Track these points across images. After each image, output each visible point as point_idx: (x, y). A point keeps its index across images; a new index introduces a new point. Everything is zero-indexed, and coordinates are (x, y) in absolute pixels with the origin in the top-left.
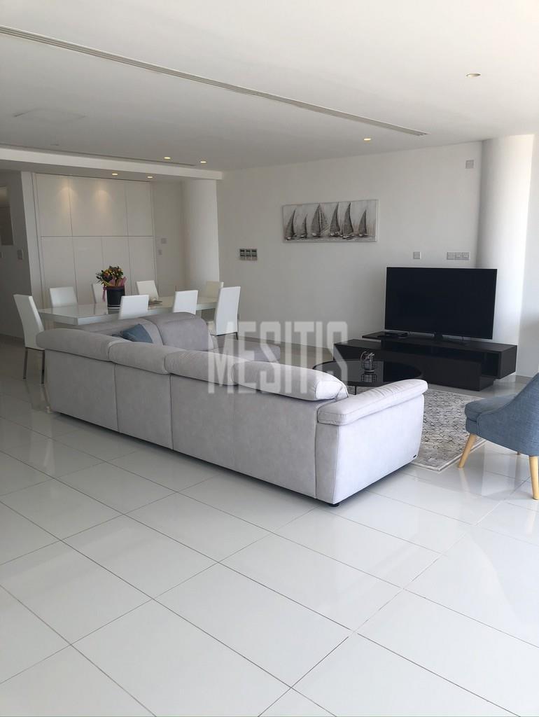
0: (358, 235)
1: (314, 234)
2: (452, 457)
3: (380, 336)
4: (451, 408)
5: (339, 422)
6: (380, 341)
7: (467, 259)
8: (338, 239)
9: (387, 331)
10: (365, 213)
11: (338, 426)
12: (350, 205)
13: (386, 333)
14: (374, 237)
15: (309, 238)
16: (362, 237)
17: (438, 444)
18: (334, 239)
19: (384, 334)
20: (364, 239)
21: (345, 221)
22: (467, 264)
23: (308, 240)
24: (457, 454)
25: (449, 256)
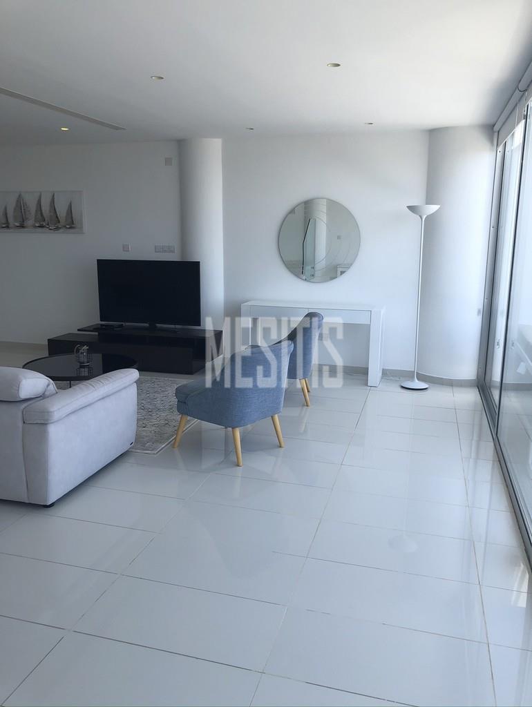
0: (65, 227)
1: (17, 224)
2: (168, 438)
3: (95, 329)
4: (167, 393)
5: (47, 420)
6: (97, 333)
7: (173, 252)
8: (44, 230)
9: (103, 323)
10: (71, 204)
11: (46, 424)
12: (53, 196)
13: (102, 325)
14: (82, 228)
15: (12, 228)
16: (69, 228)
17: (154, 428)
18: (40, 230)
19: (99, 326)
20: (71, 230)
21: (50, 212)
22: (174, 257)
23: (11, 230)
24: (173, 435)
25: (157, 250)
